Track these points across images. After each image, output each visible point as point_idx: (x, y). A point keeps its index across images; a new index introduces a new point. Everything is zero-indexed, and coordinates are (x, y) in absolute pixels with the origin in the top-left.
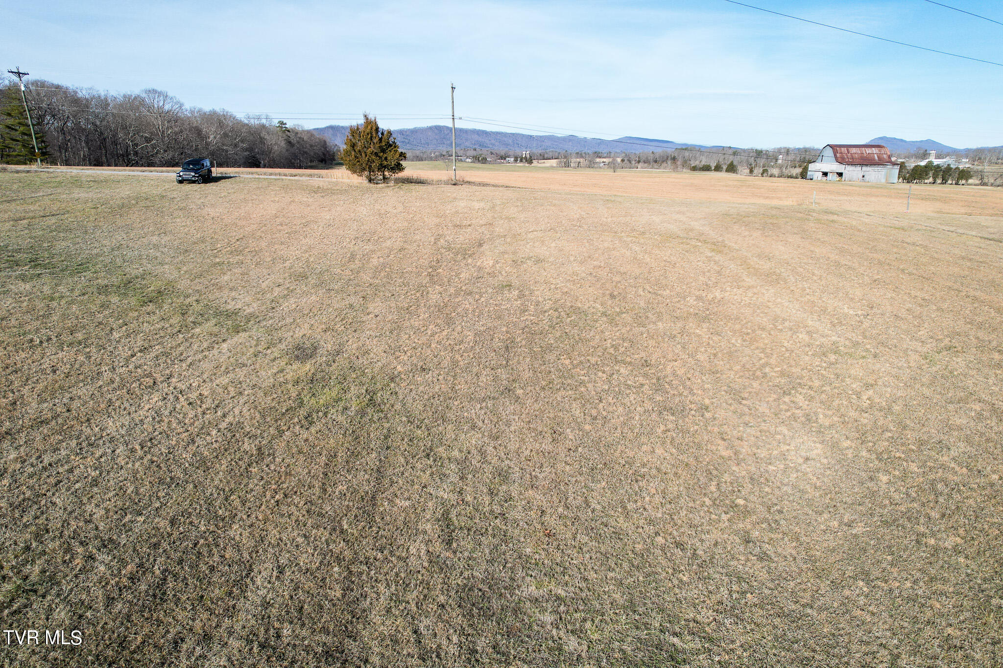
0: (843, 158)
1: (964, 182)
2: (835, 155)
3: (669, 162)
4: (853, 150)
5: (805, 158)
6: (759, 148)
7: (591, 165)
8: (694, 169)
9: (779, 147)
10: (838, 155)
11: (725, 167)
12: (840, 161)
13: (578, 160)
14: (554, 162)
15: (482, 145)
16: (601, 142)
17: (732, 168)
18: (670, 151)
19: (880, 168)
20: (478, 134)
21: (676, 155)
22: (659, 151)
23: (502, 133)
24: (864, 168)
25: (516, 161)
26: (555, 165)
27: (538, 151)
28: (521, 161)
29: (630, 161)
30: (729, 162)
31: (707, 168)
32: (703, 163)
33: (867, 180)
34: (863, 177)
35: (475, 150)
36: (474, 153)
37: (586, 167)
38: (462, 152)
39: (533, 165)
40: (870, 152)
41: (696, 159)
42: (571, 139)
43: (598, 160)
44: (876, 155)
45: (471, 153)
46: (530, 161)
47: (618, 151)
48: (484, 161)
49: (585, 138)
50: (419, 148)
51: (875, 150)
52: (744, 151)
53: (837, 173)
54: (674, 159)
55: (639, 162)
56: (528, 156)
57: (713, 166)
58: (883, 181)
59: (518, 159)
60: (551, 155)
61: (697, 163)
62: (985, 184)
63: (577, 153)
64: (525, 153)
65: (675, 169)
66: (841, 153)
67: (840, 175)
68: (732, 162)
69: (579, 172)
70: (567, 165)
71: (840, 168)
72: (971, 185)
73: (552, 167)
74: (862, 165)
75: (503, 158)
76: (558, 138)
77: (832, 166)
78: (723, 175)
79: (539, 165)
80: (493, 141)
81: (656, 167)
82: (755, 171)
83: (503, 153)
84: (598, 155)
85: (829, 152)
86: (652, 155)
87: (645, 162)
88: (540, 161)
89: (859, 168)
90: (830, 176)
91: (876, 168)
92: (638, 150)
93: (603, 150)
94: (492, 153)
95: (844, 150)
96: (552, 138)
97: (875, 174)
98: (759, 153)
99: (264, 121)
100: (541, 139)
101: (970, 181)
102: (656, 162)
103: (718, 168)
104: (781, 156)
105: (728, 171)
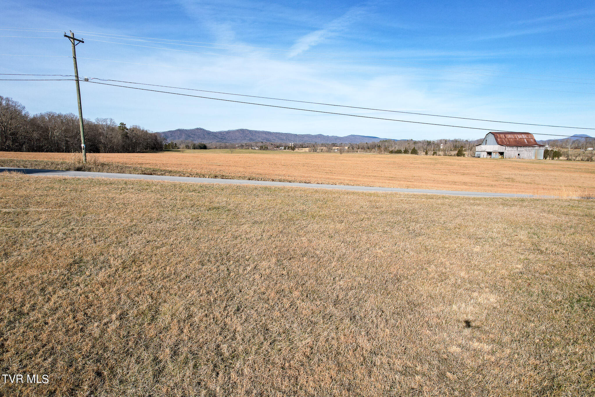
0: (502, 142)
1: (557, 158)
2: (496, 140)
3: (376, 148)
4: (509, 136)
5: (456, 145)
6: (429, 140)
7: (329, 150)
8: (392, 152)
9: (440, 139)
10: (499, 139)
11: (410, 151)
12: (501, 143)
13: (322, 148)
14: (307, 149)
15: (268, 140)
16: (337, 138)
17: (414, 152)
18: (376, 142)
19: (530, 148)
20: (265, 134)
21: (380, 144)
22: (370, 142)
23: (280, 133)
24: (519, 149)
25: (285, 149)
26: (307, 151)
27: (299, 143)
28: (288, 148)
29: (353, 149)
30: (413, 148)
31: (399, 152)
32: (397, 149)
33: (522, 157)
34: (519, 155)
35: (262, 142)
36: (261, 144)
37: (326, 152)
38: (254, 144)
39: (295, 151)
40: (521, 137)
41: (392, 147)
42: (320, 136)
43: (334, 148)
44: (525, 140)
45: (260, 144)
46: (293, 148)
47: (347, 143)
48: (266, 148)
49: (328, 136)
50: (231, 142)
51: (524, 136)
52: (420, 142)
53: (499, 153)
54: (379, 147)
55: (359, 148)
56: (293, 146)
57: (403, 150)
58: (533, 158)
59: (287, 147)
60: (307, 145)
61: (393, 148)
62: (570, 160)
63: (322, 144)
64: (291, 144)
65: (380, 152)
66: (500, 138)
67: (502, 154)
68: (414, 148)
69: (322, 154)
70: (315, 151)
71: (501, 149)
72: (561, 160)
73: (305, 152)
74: (517, 146)
75: (278, 147)
76: (312, 136)
77: (495, 148)
78: (409, 155)
79: (299, 151)
80: (274, 138)
81: (368, 151)
82: (429, 153)
83: (278, 144)
84: (334, 145)
85: (492, 138)
86: (366, 145)
87: (362, 149)
88: (299, 149)
89: (515, 149)
90: (493, 155)
91: (527, 148)
92: (358, 142)
93: (338, 142)
94: (272, 144)
95: (502, 136)
96: (308, 136)
97: (527, 153)
98: (429, 143)
99: (109, 123)
100: (303, 136)
101: (561, 158)
102: (368, 148)
103: (406, 152)
104: (442, 144)
105: (412, 153)
